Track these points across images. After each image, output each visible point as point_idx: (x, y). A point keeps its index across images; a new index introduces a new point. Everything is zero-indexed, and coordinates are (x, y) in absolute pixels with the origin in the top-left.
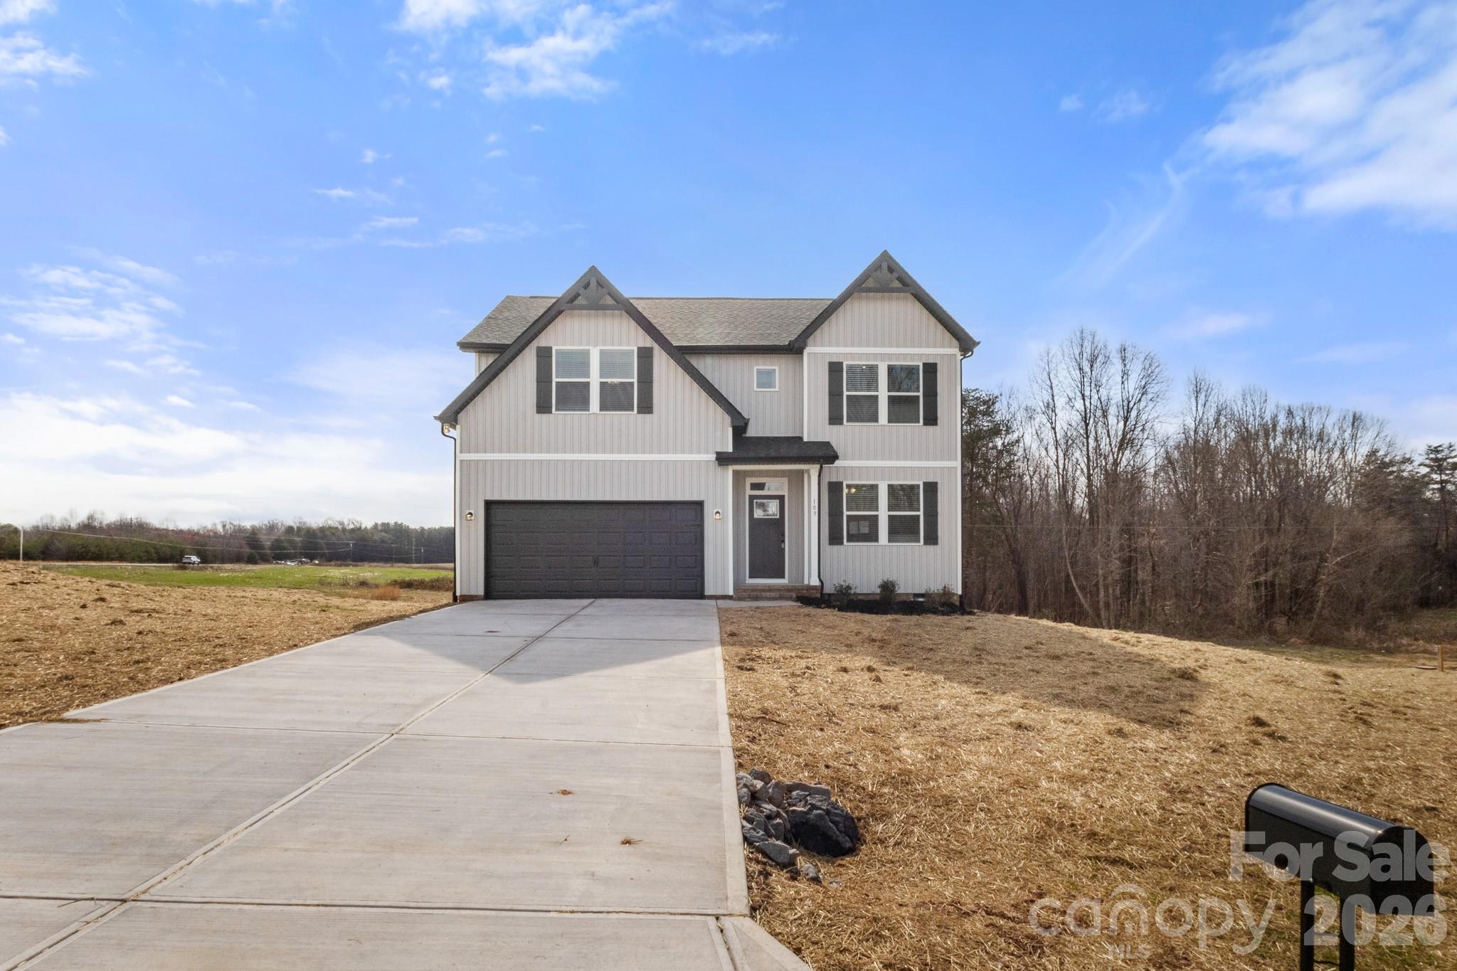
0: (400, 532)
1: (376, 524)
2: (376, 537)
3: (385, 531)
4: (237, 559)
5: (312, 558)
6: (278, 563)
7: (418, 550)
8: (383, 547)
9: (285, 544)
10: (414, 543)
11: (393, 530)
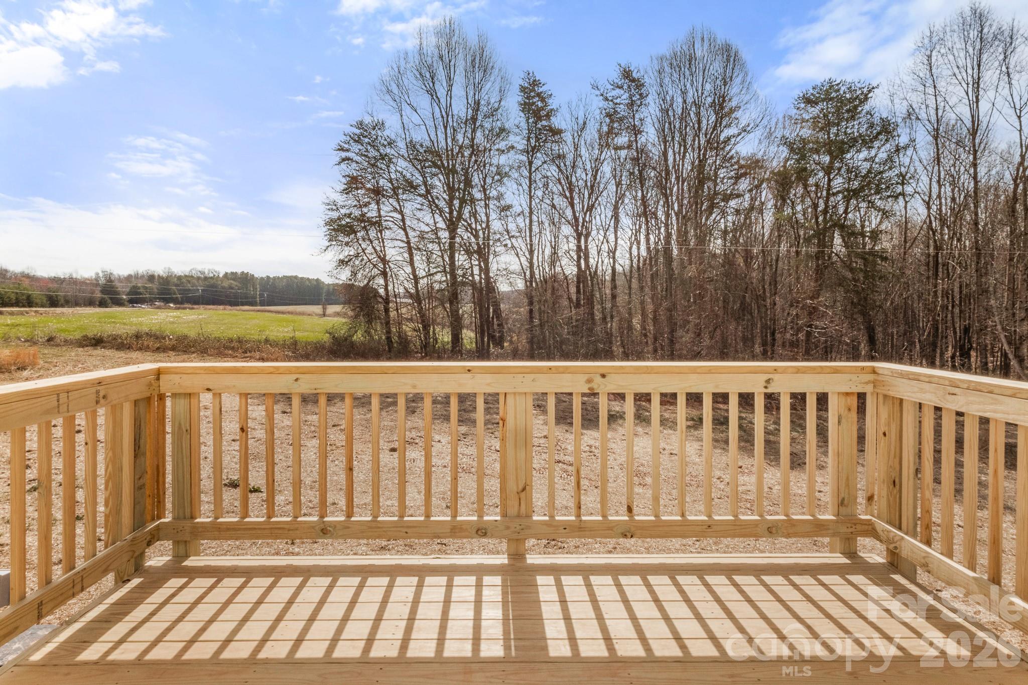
0: (245, 279)
1: (226, 273)
2: (226, 284)
3: (234, 280)
4: (90, 303)
5: (167, 301)
6: (133, 307)
7: (261, 295)
8: (231, 292)
9: (141, 290)
10: (258, 289)
11: (240, 278)
